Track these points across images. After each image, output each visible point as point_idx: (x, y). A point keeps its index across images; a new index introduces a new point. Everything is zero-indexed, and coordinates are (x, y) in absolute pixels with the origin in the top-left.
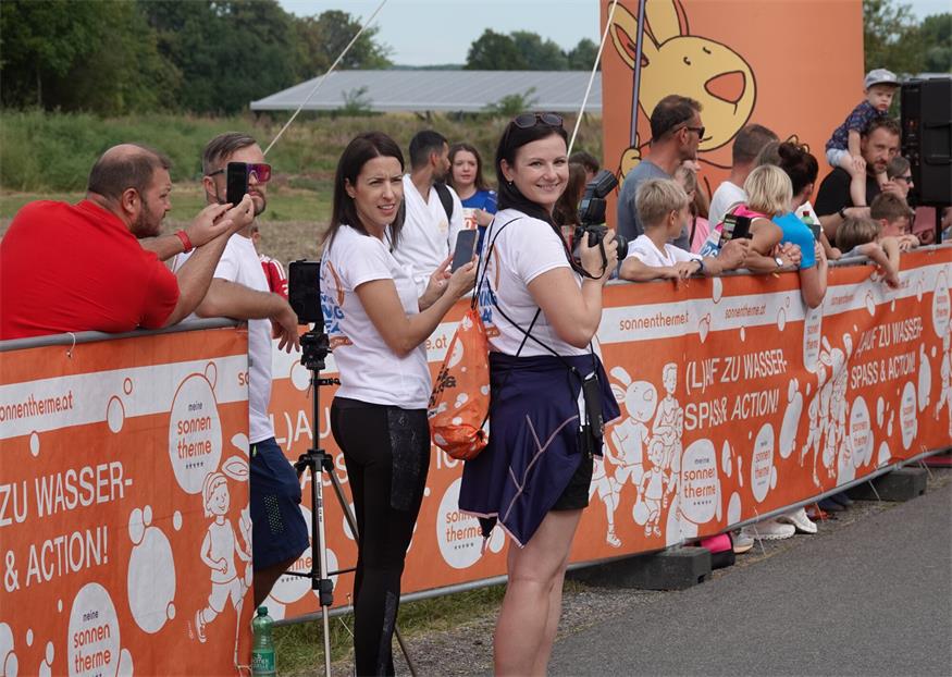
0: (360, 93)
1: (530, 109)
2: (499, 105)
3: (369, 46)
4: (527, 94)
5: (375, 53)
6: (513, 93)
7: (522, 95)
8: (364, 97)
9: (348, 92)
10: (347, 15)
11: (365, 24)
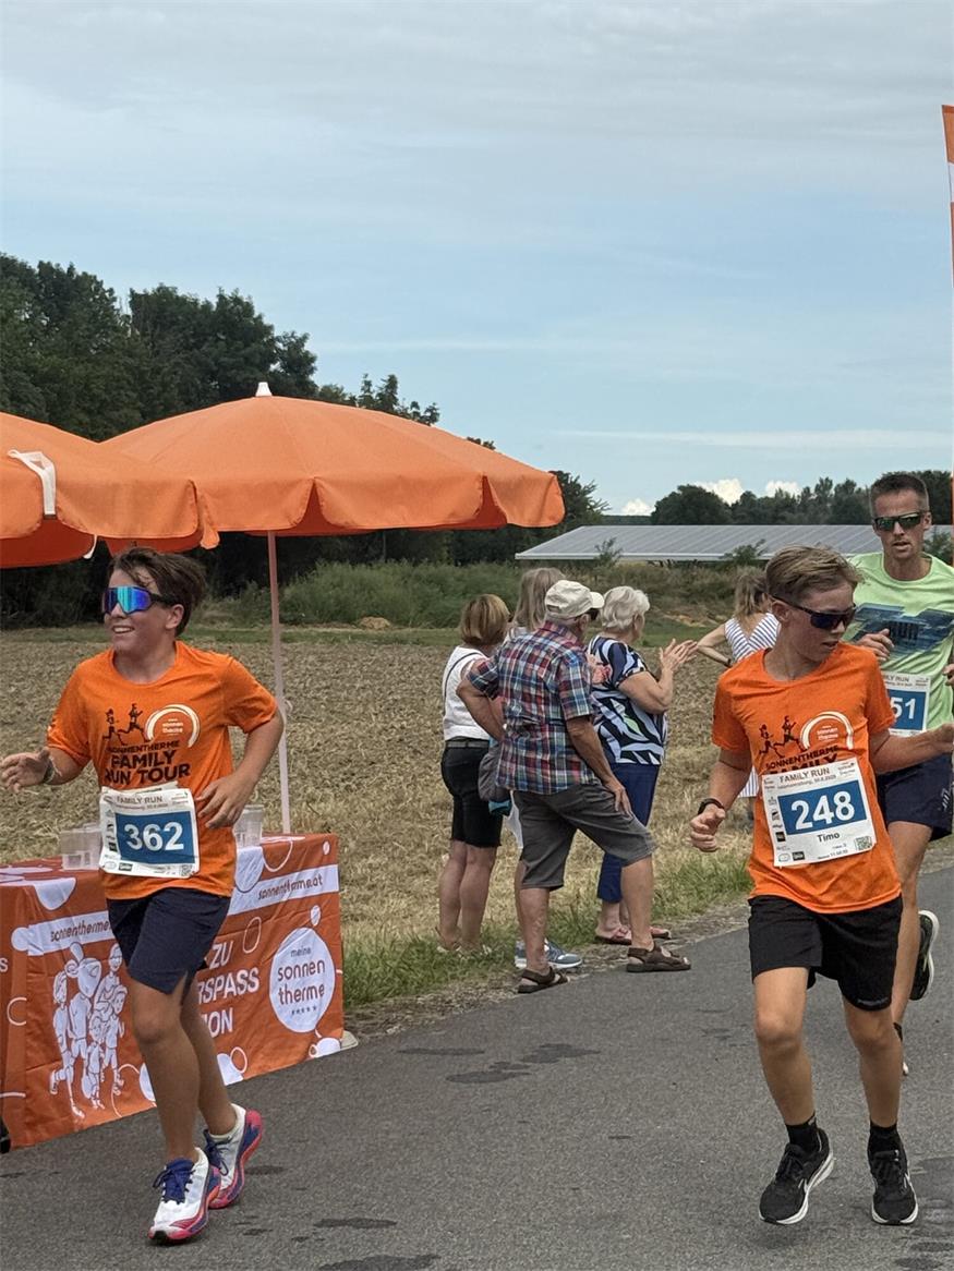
0: (611, 544)
1: (761, 558)
2: (734, 555)
3: (586, 502)
4: (758, 545)
5: (592, 507)
6: (745, 543)
7: (754, 545)
8: (614, 548)
9: (600, 544)
10: (567, 475)
11: (583, 483)
